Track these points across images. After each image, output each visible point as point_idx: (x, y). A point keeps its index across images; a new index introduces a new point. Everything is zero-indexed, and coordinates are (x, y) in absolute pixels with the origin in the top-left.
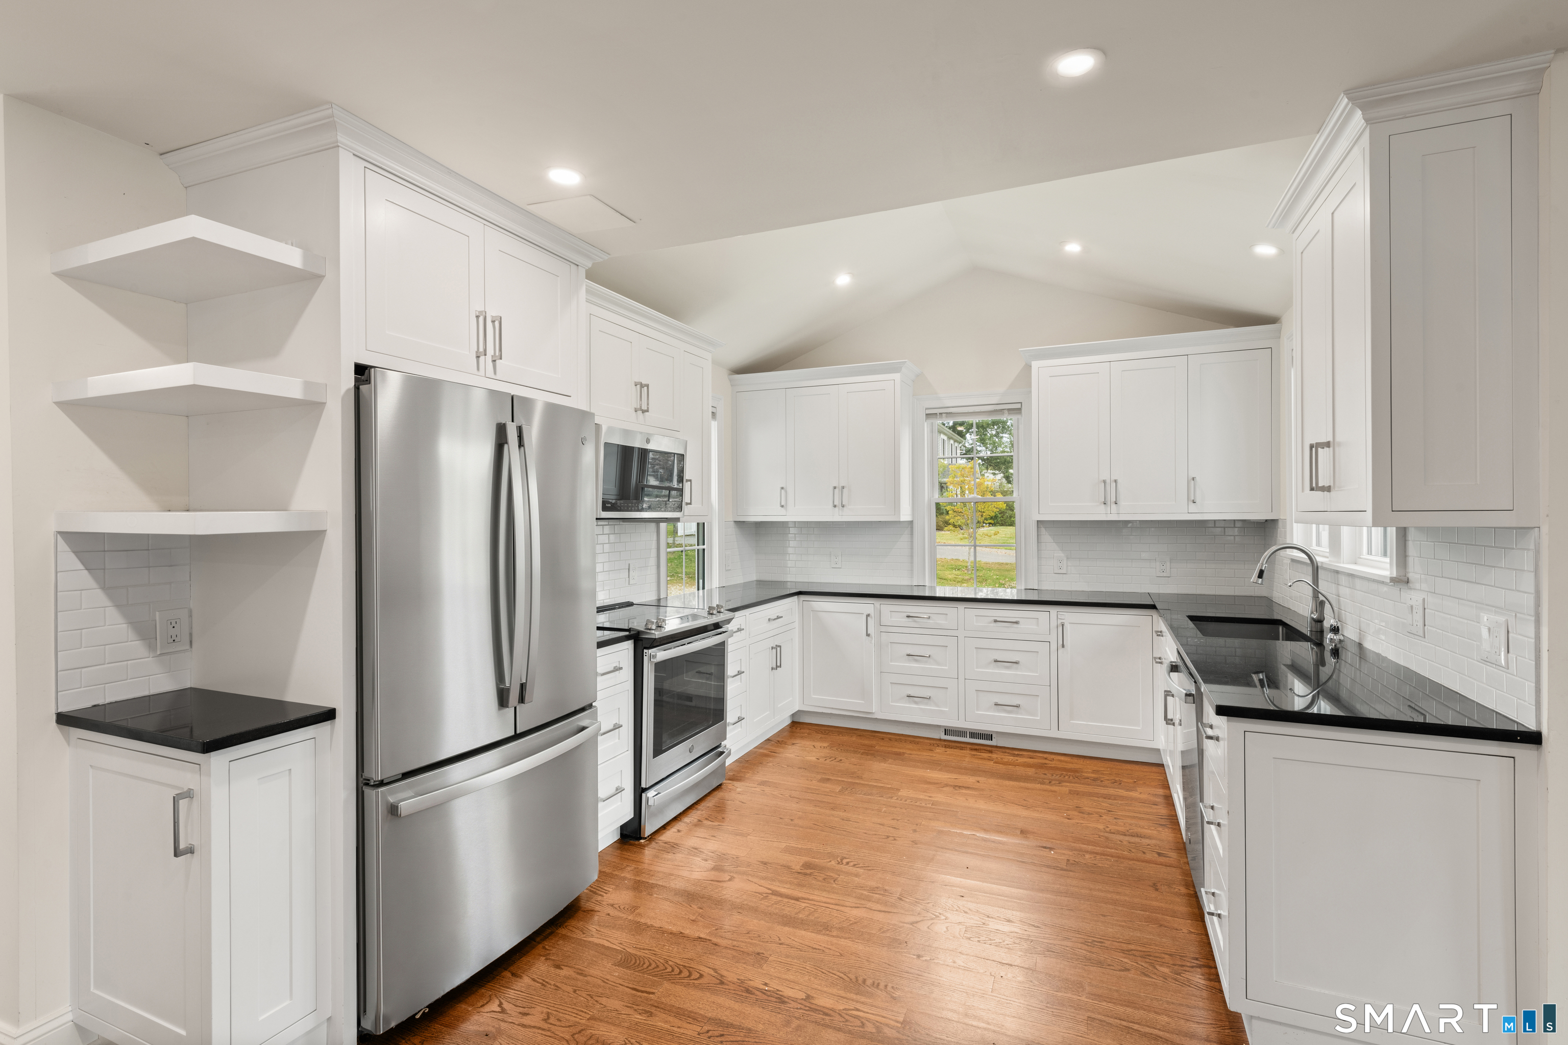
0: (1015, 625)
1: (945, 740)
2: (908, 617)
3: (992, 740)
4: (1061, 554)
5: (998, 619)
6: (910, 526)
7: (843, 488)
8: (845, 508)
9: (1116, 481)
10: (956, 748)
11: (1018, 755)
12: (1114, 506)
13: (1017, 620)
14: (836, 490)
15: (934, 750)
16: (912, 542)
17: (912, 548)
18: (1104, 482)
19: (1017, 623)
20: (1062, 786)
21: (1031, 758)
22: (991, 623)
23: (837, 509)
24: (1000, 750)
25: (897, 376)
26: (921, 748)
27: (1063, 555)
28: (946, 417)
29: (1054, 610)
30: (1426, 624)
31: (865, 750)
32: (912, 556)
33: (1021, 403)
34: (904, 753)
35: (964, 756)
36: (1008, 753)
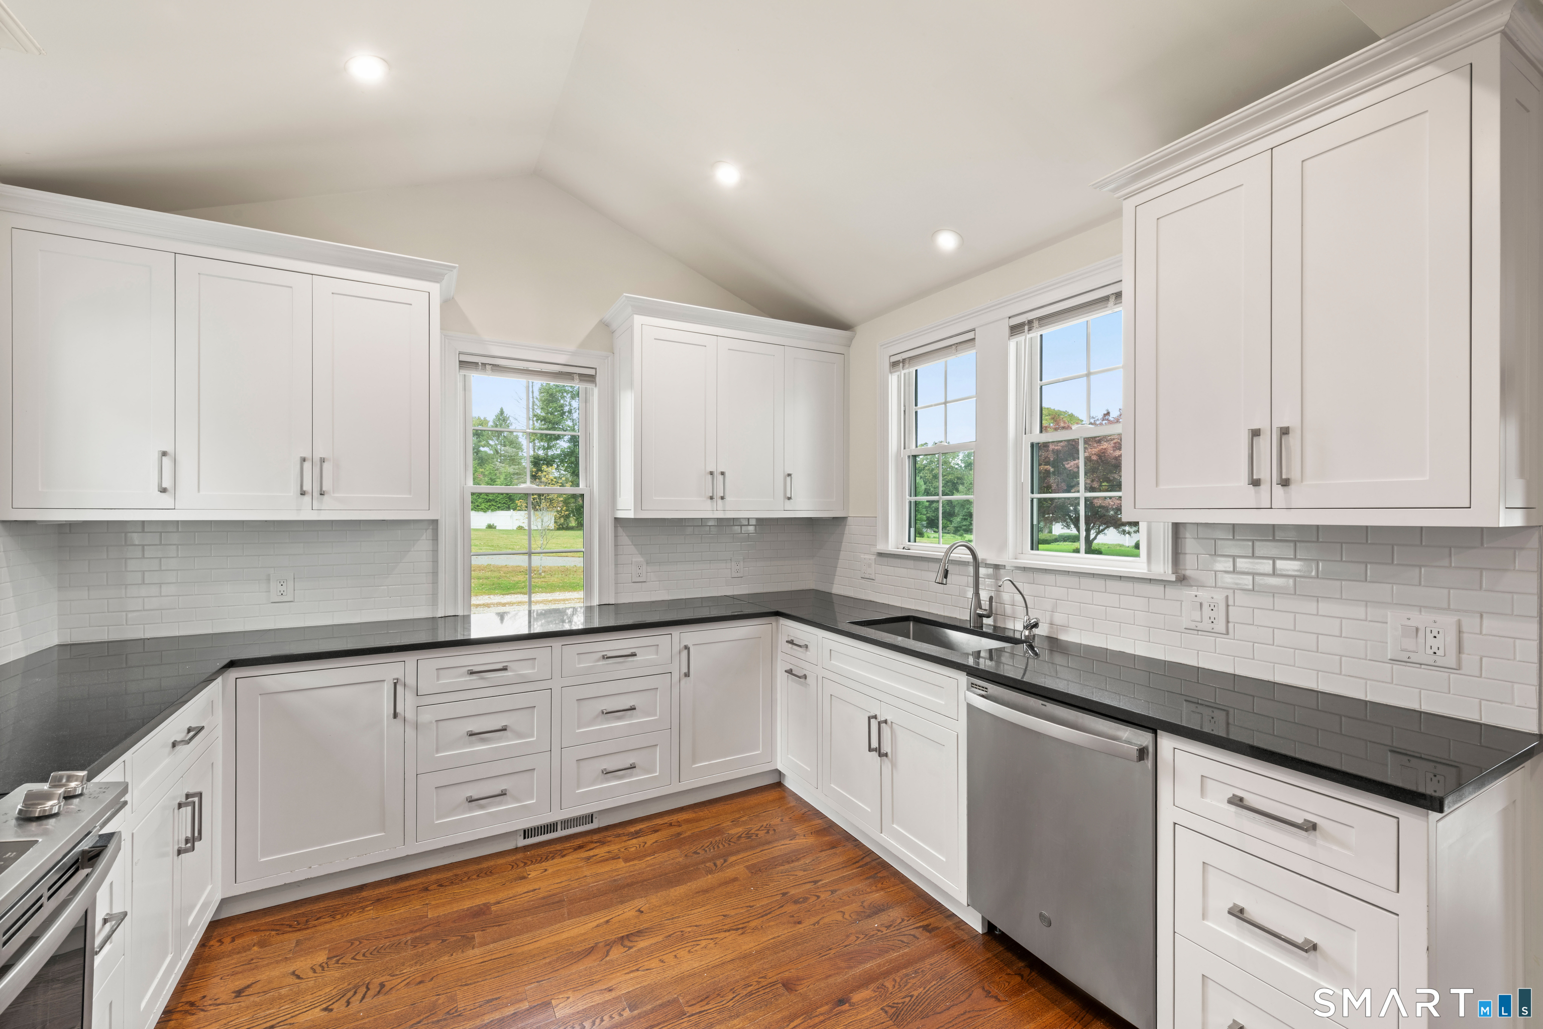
0: (631, 659)
1: (526, 848)
2: (472, 673)
3: (592, 822)
4: (639, 559)
5: (610, 654)
6: (431, 527)
7: (323, 460)
8: (326, 497)
9: (723, 473)
10: (553, 858)
11: (637, 832)
12: (720, 501)
13: (633, 650)
14: (307, 466)
15: (525, 874)
16: (435, 551)
17: (435, 561)
18: (711, 473)
19: (634, 655)
20: (732, 865)
21: (656, 831)
22: (598, 660)
23: (307, 499)
24: (609, 833)
25: (434, 288)
26: (503, 881)
27: (642, 559)
28: (492, 370)
29: (676, 632)
30: (1230, 620)
31: (411, 932)
32: (435, 573)
33: (596, 369)
34: (487, 906)
35: (578, 867)
36: (624, 834)
